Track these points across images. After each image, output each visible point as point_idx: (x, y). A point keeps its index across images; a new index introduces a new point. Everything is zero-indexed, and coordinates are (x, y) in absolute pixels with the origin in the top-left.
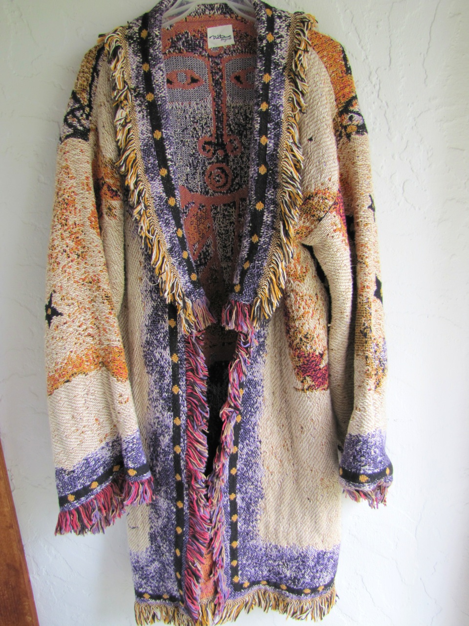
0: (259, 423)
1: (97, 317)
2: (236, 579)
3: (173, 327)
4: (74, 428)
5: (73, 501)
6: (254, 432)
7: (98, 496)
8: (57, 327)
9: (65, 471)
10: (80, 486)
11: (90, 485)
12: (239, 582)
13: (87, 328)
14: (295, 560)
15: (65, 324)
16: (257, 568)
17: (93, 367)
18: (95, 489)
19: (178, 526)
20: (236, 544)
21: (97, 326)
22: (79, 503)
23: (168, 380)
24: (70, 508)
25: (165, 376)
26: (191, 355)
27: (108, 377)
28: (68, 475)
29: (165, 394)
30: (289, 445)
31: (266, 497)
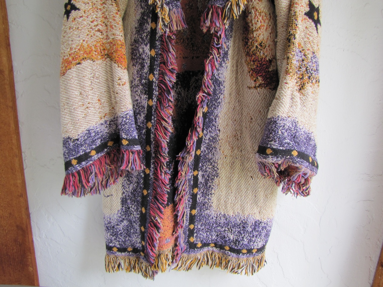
0: (220, 116)
1: (106, 17)
2: (192, 240)
3: (153, 28)
4: (81, 103)
5: (76, 165)
6: (216, 122)
7: (95, 162)
8: (75, 19)
9: (71, 139)
10: (82, 152)
11: (90, 152)
12: (194, 242)
13: (97, 25)
14: (238, 226)
15: (81, 17)
16: (208, 233)
17: (100, 57)
18: (93, 156)
19: (144, 189)
20: (194, 212)
21: (105, 24)
22: (80, 167)
23: (146, 70)
24: (73, 171)
25: (145, 66)
26: (165, 51)
27: (111, 66)
28: (73, 142)
29: (144, 81)
30: (239, 135)
31: (220, 175)
